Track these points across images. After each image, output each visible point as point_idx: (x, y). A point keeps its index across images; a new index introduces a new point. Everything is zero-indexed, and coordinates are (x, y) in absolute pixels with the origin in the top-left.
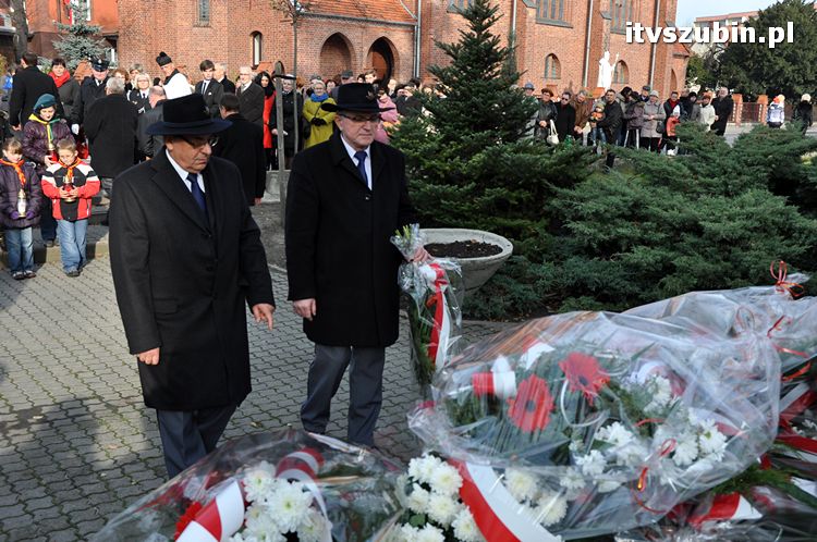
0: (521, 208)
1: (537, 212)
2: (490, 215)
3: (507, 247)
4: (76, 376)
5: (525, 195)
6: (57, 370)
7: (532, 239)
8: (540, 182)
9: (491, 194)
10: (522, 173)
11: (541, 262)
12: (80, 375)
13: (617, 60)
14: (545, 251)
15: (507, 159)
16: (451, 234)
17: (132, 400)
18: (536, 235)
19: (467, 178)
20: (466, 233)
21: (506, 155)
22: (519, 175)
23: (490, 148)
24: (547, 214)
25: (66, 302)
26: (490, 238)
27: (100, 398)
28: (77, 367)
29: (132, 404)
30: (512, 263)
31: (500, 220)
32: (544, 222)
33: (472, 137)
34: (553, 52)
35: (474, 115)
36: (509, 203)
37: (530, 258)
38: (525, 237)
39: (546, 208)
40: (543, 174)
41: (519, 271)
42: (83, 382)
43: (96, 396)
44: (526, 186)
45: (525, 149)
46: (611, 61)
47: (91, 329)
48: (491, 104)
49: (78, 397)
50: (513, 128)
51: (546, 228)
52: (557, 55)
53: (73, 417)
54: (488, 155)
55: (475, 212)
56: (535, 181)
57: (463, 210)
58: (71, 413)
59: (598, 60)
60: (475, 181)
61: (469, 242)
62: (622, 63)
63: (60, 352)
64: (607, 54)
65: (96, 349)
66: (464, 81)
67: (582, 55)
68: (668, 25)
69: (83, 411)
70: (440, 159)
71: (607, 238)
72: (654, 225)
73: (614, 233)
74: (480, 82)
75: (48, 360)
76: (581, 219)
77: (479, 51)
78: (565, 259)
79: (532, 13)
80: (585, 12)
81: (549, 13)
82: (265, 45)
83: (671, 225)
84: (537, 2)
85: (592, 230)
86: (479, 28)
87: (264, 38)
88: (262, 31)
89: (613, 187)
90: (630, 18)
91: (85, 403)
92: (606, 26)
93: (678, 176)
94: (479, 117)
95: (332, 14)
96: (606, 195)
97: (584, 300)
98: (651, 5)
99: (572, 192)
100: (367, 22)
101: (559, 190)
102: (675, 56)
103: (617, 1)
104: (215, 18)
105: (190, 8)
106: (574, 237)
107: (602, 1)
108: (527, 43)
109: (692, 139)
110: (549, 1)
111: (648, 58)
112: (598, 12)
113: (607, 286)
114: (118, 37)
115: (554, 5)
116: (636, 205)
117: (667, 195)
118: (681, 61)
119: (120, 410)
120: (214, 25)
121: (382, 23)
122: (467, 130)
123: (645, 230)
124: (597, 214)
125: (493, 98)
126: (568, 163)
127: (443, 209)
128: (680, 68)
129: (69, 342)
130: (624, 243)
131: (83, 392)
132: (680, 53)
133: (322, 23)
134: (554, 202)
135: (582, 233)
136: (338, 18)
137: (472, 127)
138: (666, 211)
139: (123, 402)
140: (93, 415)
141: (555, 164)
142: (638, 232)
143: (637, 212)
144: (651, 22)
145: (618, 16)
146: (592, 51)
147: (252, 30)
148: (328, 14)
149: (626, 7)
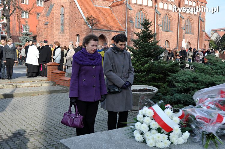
0: (160, 80)
1: (164, 81)
2: (150, 82)
3: (156, 90)
4: (30, 125)
5: (161, 76)
6: (24, 123)
7: (163, 89)
8: (165, 72)
9: (152, 75)
10: (160, 69)
11: (166, 95)
12: (31, 124)
13: (187, 41)
14: (167, 92)
15: (155, 65)
16: (139, 87)
17: (47, 131)
18: (164, 87)
19: (143, 71)
20: (144, 86)
21: (155, 64)
22: (159, 70)
23: (150, 62)
24: (168, 81)
25: (25, 107)
26: (151, 87)
27: (38, 130)
30: (157, 96)
31: (154, 83)
32: (167, 83)
33: (145, 59)
34: (167, 39)
35: (145, 53)
36: (156, 78)
37: (163, 94)
38: (161, 88)
39: (167, 79)
40: (166, 70)
41: (160, 98)
42: (32, 126)
43: (36, 130)
44: (161, 73)
45: (160, 63)
46: (185, 42)
47: (33, 113)
48: (150, 50)
49: (31, 130)
50: (157, 57)
51: (168, 85)
52: (169, 40)
53: (30, 135)
54: (150, 64)
55: (146, 81)
56: (164, 71)
57: (143, 81)
58: (29, 134)
59: (181, 42)
60: (146, 72)
61: (145, 89)
62: (189, 42)
63: (25, 119)
64: (184, 40)
65: (35, 118)
66: (142, 43)
67: (176, 40)
68: (203, 31)
69: (33, 133)
70: (135, 66)
71: (186, 87)
72: (200, 84)
73: (188, 86)
74: (147, 43)
75: (21, 121)
76: (178, 82)
77: (146, 35)
78: (173, 94)
79: (161, 28)
80: (177, 27)
81: (166, 28)
82: (80, 38)
83: (205, 84)
84: (162, 25)
85: (182, 85)
86: (146, 28)
87: (80, 36)
88: (79, 34)
89: (187, 73)
90: (191, 29)
91: (33, 131)
92: (184, 31)
93: (207, 70)
94: (147, 53)
95: (100, 29)
96: (185, 75)
97: (180, 105)
98: (197, 25)
99: (175, 75)
100: (111, 31)
101: (171, 74)
102: (205, 40)
103: (187, 24)
104: (66, 30)
105: (58, 28)
106: (176, 87)
107: (182, 24)
108: (159, 37)
109: (211, 59)
110: (166, 24)
111: (197, 41)
112: (181, 27)
113: (186, 101)
114: (36, 37)
115: (167, 26)
116: (195, 78)
117: (204, 75)
118: (207, 41)
119: (44, 133)
120: (65, 32)
121: (115, 31)
122: (143, 58)
123: (198, 85)
124: (183, 81)
125: (151, 48)
126: (174, 66)
127: (136, 80)
128: (207, 44)
129: (27, 116)
130: (191, 89)
131: (32, 129)
132: (207, 39)
133: (97, 32)
134: (170, 78)
135: (179, 86)
136: (102, 30)
137: (145, 57)
138: (204, 79)
139: (44, 131)
140: (36, 134)
141: (170, 67)
142: (195, 86)
143: (195, 80)
144: (197, 30)
145: (187, 28)
146: (180, 39)
147: (77, 34)
148: (99, 29)
149: (189, 26)
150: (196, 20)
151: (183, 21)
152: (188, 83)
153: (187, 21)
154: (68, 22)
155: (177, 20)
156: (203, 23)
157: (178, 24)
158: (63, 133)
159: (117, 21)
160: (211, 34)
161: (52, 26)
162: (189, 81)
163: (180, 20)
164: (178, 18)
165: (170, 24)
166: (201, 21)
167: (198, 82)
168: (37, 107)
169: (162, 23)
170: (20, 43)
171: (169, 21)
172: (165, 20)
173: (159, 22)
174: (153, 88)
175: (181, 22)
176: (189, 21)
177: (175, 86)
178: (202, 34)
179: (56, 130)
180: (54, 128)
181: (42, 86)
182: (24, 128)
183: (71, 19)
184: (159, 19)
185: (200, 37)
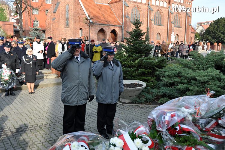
0: (149, 74)
1: (153, 75)
2: (140, 76)
3: (144, 84)
4: (32, 119)
5: (150, 71)
6: (27, 118)
7: (152, 83)
8: (153, 67)
9: (140, 71)
11: (154, 89)
13: (176, 34)
14: (155, 86)
15: (145, 61)
16: (130, 81)
17: (46, 125)
18: (153, 81)
19: (135, 66)
20: (134, 81)
21: (144, 60)
22: (148, 66)
23: (140, 58)
24: (156, 76)
25: (30, 100)
26: (140, 82)
27: (38, 125)
28: (32, 117)
29: (46, 126)
30: (146, 89)
31: (143, 78)
32: (155, 78)
33: (136, 56)
34: (159, 32)
35: (136, 50)
36: (145, 73)
37: (151, 87)
38: (150, 82)
39: (155, 74)
40: (154, 65)
41: (148, 91)
42: (33, 121)
43: (36, 124)
44: (150, 68)
45: (150, 59)
46: (174, 34)
47: (36, 107)
48: (140, 47)
49: (32, 125)
51: (155, 79)
52: (160, 33)
53: (30, 130)
54: (139, 60)
55: (136, 75)
57: (133, 75)
59: (171, 34)
61: (135, 83)
62: (177, 35)
63: (28, 113)
64: (173, 33)
65: (37, 112)
66: (133, 41)
67: (167, 33)
68: (190, 25)
69: (33, 128)
70: (127, 62)
71: (171, 82)
72: (184, 78)
73: (173, 80)
74: (137, 41)
75: (25, 115)
76: (165, 77)
77: (137, 33)
78: (160, 87)
79: (153, 22)
80: (167, 22)
81: (158, 22)
82: (83, 32)
83: (188, 78)
84: (155, 19)
85: (167, 80)
86: (137, 27)
87: (83, 30)
88: (82, 28)
89: (173, 69)
90: (179, 23)
91: (34, 126)
92: (173, 25)
93: (190, 65)
94: (137, 50)
95: (101, 24)
96: (171, 71)
97: (165, 98)
98: (185, 20)
99: (162, 70)
100: (110, 25)
101: (158, 69)
102: (192, 33)
103: (176, 19)
104: (70, 25)
105: (64, 23)
106: (163, 82)
107: (172, 19)
108: (152, 30)
109: (194, 55)
110: (158, 19)
111: (184, 34)
112: (170, 22)
113: (171, 95)
114: (45, 30)
115: (159, 20)
116: (179, 73)
117: (188, 70)
118: (193, 34)
119: (42, 128)
120: (70, 27)
121: (113, 26)
122: (134, 54)
123: (182, 80)
124: (168, 76)
125: (141, 45)
126: (161, 62)
127: (128, 75)
128: (193, 36)
129: (30, 110)
130: (176, 83)
131: (33, 123)
132: (193, 32)
133: (98, 26)
134: (157, 73)
135: (165, 81)
136: (102, 25)
137: (136, 53)
138: (187, 74)
139: (43, 126)
140: (35, 129)
141: (157, 63)
142: (179, 80)
143: (179, 75)
144: (185, 24)
145: (176, 23)
146: (169, 32)
147: (80, 28)
148: (99, 24)
149: (178, 20)
150: (183, 15)
151: (173, 16)
152: (173, 78)
153: (176, 16)
154: (73, 17)
155: (167, 15)
156: (189, 18)
157: (168, 18)
158: (59, 128)
159: (115, 17)
160: (197, 27)
161: (59, 21)
162: (174, 76)
163: (170, 15)
164: (168, 14)
165: (161, 18)
166: (188, 16)
167: (182, 77)
168: (40, 100)
169: (155, 18)
170: (30, 38)
171: (160, 16)
172: (157, 16)
173: (152, 17)
174: (142, 83)
175: (170, 17)
176: (177, 16)
177: (161, 80)
178: (189, 27)
179: (54, 124)
180: (52, 122)
181: (46, 78)
182: (26, 122)
183: (75, 14)
184: (152, 14)
185: (187, 30)
